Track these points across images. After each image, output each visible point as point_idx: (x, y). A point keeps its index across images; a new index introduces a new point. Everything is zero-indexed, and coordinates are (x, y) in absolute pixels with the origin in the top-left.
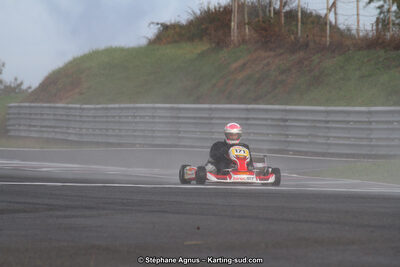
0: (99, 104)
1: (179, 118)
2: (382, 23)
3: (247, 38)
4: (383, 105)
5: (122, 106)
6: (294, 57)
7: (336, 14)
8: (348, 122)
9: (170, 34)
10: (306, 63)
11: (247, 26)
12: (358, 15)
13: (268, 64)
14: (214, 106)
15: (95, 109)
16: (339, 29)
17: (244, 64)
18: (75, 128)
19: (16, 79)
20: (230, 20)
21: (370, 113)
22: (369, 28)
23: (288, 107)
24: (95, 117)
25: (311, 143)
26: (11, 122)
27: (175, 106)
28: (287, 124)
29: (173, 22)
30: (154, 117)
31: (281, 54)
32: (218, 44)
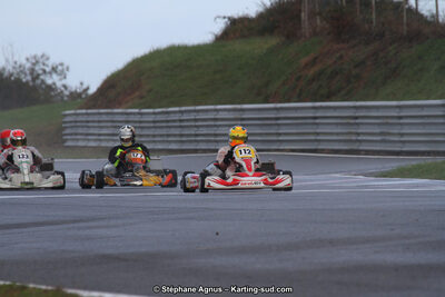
0: (159, 107)
1: (243, 119)
3: (318, 30)
5: (183, 108)
6: (369, 48)
9: (238, 28)
10: (382, 54)
11: (318, 17)
13: (341, 57)
14: (279, 105)
15: (154, 113)
17: (316, 58)
19: (82, 84)
20: (300, 11)
23: (358, 104)
24: (154, 122)
25: (383, 141)
26: (67, 131)
27: (238, 106)
28: (357, 121)
29: (241, 15)
30: (216, 120)
32: (288, 37)
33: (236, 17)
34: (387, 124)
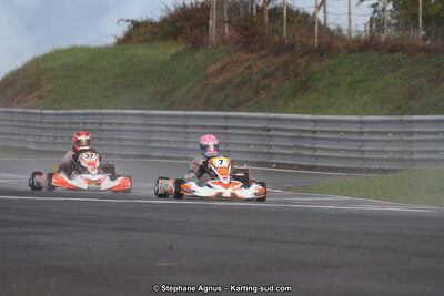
0: (62, 109)
1: (151, 125)
2: (376, 22)
3: (227, 37)
4: (376, 114)
5: (88, 111)
6: (279, 60)
7: (325, 13)
8: (338, 132)
9: (140, 32)
10: (292, 66)
11: (226, 25)
12: (349, 14)
13: (249, 66)
14: (188, 113)
15: (57, 115)
16: (328, 29)
17: (223, 67)
18: (34, 136)
20: (208, 18)
21: (362, 122)
22: (362, 28)
23: (271, 115)
24: (56, 123)
25: (296, 155)
27: (147, 112)
28: (271, 133)
29: (144, 19)
30: (122, 124)
31: (264, 56)
32: (194, 44)
33: (139, 20)
34: (301, 137)
